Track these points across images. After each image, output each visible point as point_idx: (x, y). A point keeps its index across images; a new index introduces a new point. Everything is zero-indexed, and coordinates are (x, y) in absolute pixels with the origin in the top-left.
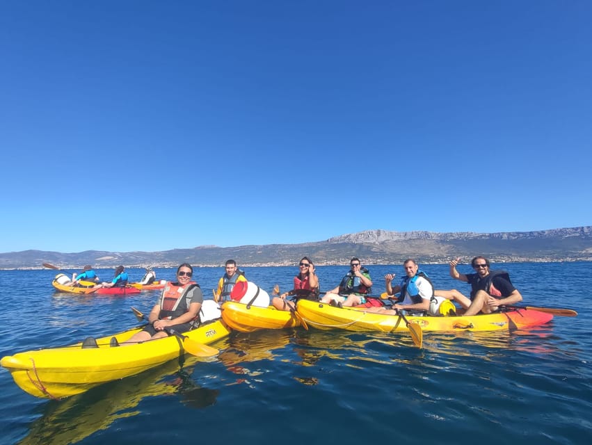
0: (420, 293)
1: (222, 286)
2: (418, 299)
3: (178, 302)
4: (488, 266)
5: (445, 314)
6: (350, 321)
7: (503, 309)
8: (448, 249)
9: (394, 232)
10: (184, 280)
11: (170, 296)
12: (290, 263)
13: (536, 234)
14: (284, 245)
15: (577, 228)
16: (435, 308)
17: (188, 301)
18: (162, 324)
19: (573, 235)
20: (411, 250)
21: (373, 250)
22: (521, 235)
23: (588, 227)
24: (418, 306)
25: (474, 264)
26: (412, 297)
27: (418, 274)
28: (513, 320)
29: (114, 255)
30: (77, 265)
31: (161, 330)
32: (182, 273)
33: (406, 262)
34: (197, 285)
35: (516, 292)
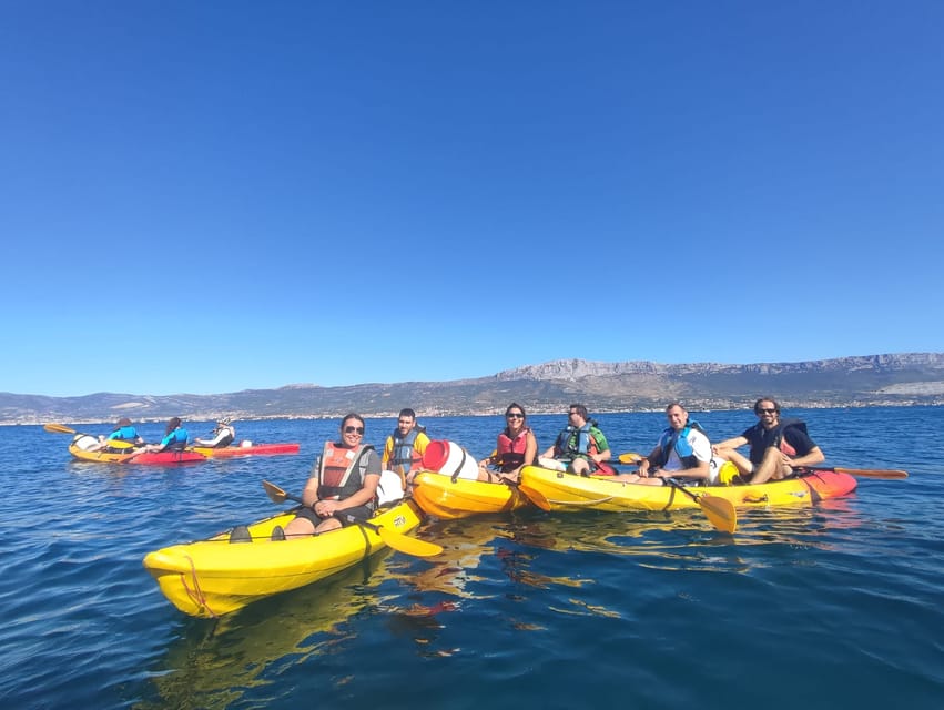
0: (694, 453)
1: (391, 449)
2: (692, 462)
3: (348, 473)
4: (778, 412)
5: (727, 482)
6: (602, 496)
7: (798, 473)
8: (679, 389)
9: (599, 363)
10: (352, 439)
11: (334, 464)
12: (437, 412)
13: (809, 366)
14: (426, 383)
15: (870, 357)
16: (713, 474)
17: (362, 471)
18: (329, 506)
19: (864, 367)
20: (623, 391)
21: (567, 390)
22: (788, 367)
23: (886, 356)
24: (693, 472)
25: (758, 410)
26: (683, 459)
27: (689, 426)
28: (814, 488)
29: (142, 400)
30: (77, 417)
31: (329, 517)
32: (350, 429)
33: (670, 407)
34: (372, 448)
35: (816, 449)
